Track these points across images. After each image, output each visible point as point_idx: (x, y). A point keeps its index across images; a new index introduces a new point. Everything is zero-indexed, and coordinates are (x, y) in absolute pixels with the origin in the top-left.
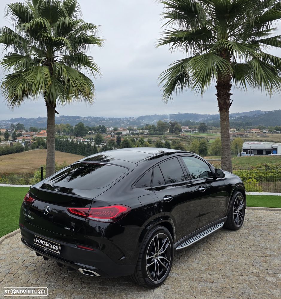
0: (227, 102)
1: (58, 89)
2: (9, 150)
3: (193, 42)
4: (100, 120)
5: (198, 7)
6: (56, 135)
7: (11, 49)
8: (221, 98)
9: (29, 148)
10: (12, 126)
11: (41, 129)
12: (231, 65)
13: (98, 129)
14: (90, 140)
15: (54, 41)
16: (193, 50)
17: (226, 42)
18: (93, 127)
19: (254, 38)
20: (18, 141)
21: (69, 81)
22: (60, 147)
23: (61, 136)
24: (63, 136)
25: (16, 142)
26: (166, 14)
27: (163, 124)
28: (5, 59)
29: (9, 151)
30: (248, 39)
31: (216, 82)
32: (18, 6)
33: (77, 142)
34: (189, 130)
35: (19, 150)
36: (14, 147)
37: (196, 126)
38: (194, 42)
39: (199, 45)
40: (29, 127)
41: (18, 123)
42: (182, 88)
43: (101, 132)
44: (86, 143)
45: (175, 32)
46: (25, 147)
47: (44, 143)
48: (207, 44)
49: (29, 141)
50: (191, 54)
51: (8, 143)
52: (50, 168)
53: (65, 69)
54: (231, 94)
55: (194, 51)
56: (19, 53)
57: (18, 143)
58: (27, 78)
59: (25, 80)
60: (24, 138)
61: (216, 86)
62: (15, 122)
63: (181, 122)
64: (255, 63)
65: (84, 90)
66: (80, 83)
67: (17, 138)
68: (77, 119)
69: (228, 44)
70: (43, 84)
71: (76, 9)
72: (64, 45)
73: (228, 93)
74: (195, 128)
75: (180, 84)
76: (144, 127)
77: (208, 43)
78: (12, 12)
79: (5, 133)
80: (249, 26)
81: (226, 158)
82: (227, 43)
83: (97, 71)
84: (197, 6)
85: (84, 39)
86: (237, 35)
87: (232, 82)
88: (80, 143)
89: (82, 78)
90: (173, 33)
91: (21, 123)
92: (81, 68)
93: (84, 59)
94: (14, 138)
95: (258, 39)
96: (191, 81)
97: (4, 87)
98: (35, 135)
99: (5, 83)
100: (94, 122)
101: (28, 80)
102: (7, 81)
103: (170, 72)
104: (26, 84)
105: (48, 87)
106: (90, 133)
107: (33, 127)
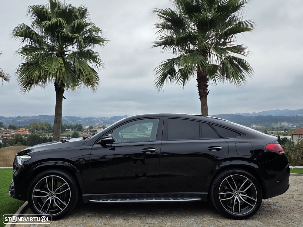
0: (205, 91)
6: (35, 132)
9: (7, 145)
11: (20, 126)
13: (75, 128)
14: (68, 137)
15: (70, 37)
18: (71, 126)
21: (80, 70)
23: (39, 134)
24: (41, 134)
26: (158, 24)
28: (22, 50)
31: (197, 76)
40: (8, 125)
43: (77, 130)
46: (3, 143)
47: (23, 140)
49: (8, 138)
53: (77, 60)
54: (208, 85)
59: (41, 68)
60: (2, 135)
61: (196, 79)
65: (92, 79)
66: (89, 73)
70: (58, 71)
71: (86, 15)
73: (206, 85)
78: (32, 12)
83: (101, 65)
91: (0, 121)
92: (87, 61)
93: (92, 55)
95: (224, 47)
97: (19, 73)
98: (13, 132)
99: (20, 70)
100: (71, 121)
101: (44, 67)
102: (22, 68)
103: (163, 67)
104: (42, 71)
105: (63, 73)
106: (67, 131)
107: (13, 125)
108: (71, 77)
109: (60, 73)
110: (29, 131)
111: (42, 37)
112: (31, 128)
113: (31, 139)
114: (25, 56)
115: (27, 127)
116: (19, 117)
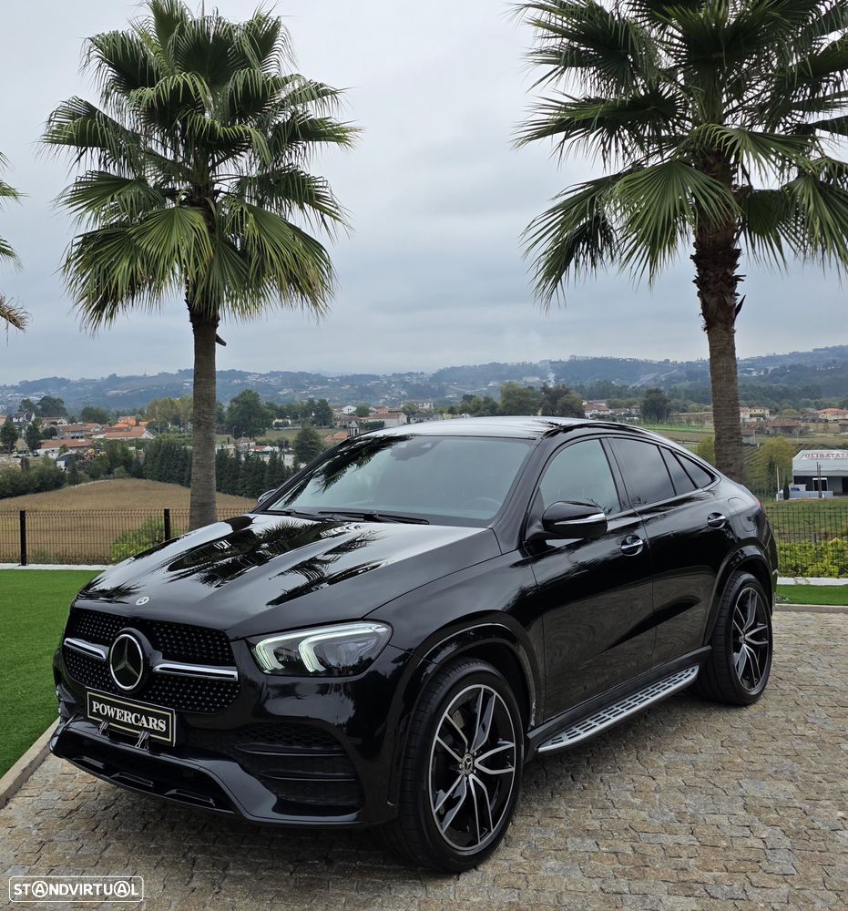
0: (728, 302)
1: (230, 273)
2: (16, 482)
3: (623, 130)
4: (312, 383)
5: (636, 34)
6: (168, 431)
7: (92, 161)
8: (709, 290)
9: (81, 476)
10: (27, 404)
11: (118, 412)
12: (735, 194)
13: (306, 413)
14: (281, 446)
15: (222, 136)
16: (624, 156)
17: (719, 132)
18: (290, 407)
19: (803, 117)
20: (47, 453)
21: (261, 250)
22: (183, 470)
23: (184, 437)
24: (190, 436)
25: (38, 455)
26: (541, 52)
27: (522, 393)
28: (77, 190)
29: (17, 486)
30: (783, 121)
31: (695, 245)
32: (120, 40)
33: (238, 454)
34: (611, 411)
35: (49, 482)
36: (33, 473)
37: (631, 400)
38: (626, 132)
39: (640, 140)
40: (81, 408)
41: (44, 394)
42: (594, 263)
43: (313, 423)
44: (267, 459)
45: (570, 104)
46: (67, 472)
47: (130, 459)
48: (663, 134)
49: (81, 452)
50: (617, 165)
51: (12, 462)
52: (204, 505)
53: (251, 215)
54: (738, 278)
55: (626, 156)
56: (113, 171)
57: (46, 459)
58: (143, 243)
59: (138, 248)
60: (63, 442)
61: (692, 257)
62: (35, 394)
63: (582, 386)
64: (803, 188)
65: (305, 275)
66: (294, 255)
67: (41, 444)
68: (235, 381)
69: (725, 137)
70: (189, 257)
71: (278, 44)
72: (248, 147)
73: (730, 277)
74: (630, 405)
75: (587, 252)
76: (458, 403)
77: (667, 133)
78: (98, 57)
79: (5, 428)
80: (784, 85)
81: (731, 465)
82: (722, 134)
83: (339, 220)
84: (632, 33)
85: (304, 127)
86: (750, 109)
87: (742, 242)
88: (248, 457)
89: (296, 239)
90: (564, 107)
91: (55, 394)
92: (290, 210)
93: (304, 186)
94: (34, 444)
95: (813, 118)
96: (620, 242)
97: (73, 268)
98: (99, 434)
99: (76, 258)
100: (292, 391)
101: (145, 246)
102: (80, 252)
103: (558, 216)
104: (139, 260)
105: (205, 265)
106: (277, 424)
107: (94, 406)
108: (233, 273)
109: (197, 265)
110: (150, 427)
111: (135, 137)
112: (154, 416)
113: (156, 456)
114: (86, 211)
115: (141, 413)
116: (114, 380)
